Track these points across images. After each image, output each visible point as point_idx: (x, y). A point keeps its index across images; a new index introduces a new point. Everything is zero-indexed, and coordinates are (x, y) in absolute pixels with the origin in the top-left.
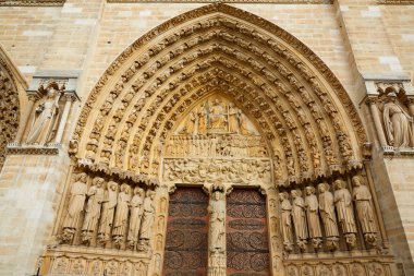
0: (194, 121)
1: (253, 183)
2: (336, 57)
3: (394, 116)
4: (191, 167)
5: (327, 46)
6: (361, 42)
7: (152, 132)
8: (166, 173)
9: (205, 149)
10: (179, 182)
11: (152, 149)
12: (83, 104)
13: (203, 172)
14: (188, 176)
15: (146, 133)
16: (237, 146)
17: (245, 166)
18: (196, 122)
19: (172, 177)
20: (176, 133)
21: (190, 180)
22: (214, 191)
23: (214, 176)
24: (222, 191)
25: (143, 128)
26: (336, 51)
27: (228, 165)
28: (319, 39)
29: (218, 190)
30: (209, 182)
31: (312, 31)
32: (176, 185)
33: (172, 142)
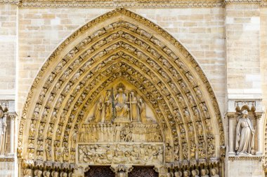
0: (101, 111)
1: (149, 163)
2: (217, 69)
3: (243, 129)
4: (100, 151)
5: (210, 58)
6: (236, 60)
7: (69, 127)
8: (81, 157)
9: (111, 135)
10: (92, 163)
11: (69, 139)
12: (20, 118)
13: (110, 156)
14: (99, 159)
15: (64, 128)
16: (137, 133)
17: (142, 150)
18: (103, 112)
19: (85, 160)
20: (86, 122)
21: (100, 162)
22: (118, 171)
23: (119, 159)
24: (125, 171)
25: (61, 125)
26: (217, 64)
27: (129, 149)
28: (205, 50)
29: (122, 170)
30: (115, 163)
31: (200, 41)
32: (89, 166)
33: (83, 130)
